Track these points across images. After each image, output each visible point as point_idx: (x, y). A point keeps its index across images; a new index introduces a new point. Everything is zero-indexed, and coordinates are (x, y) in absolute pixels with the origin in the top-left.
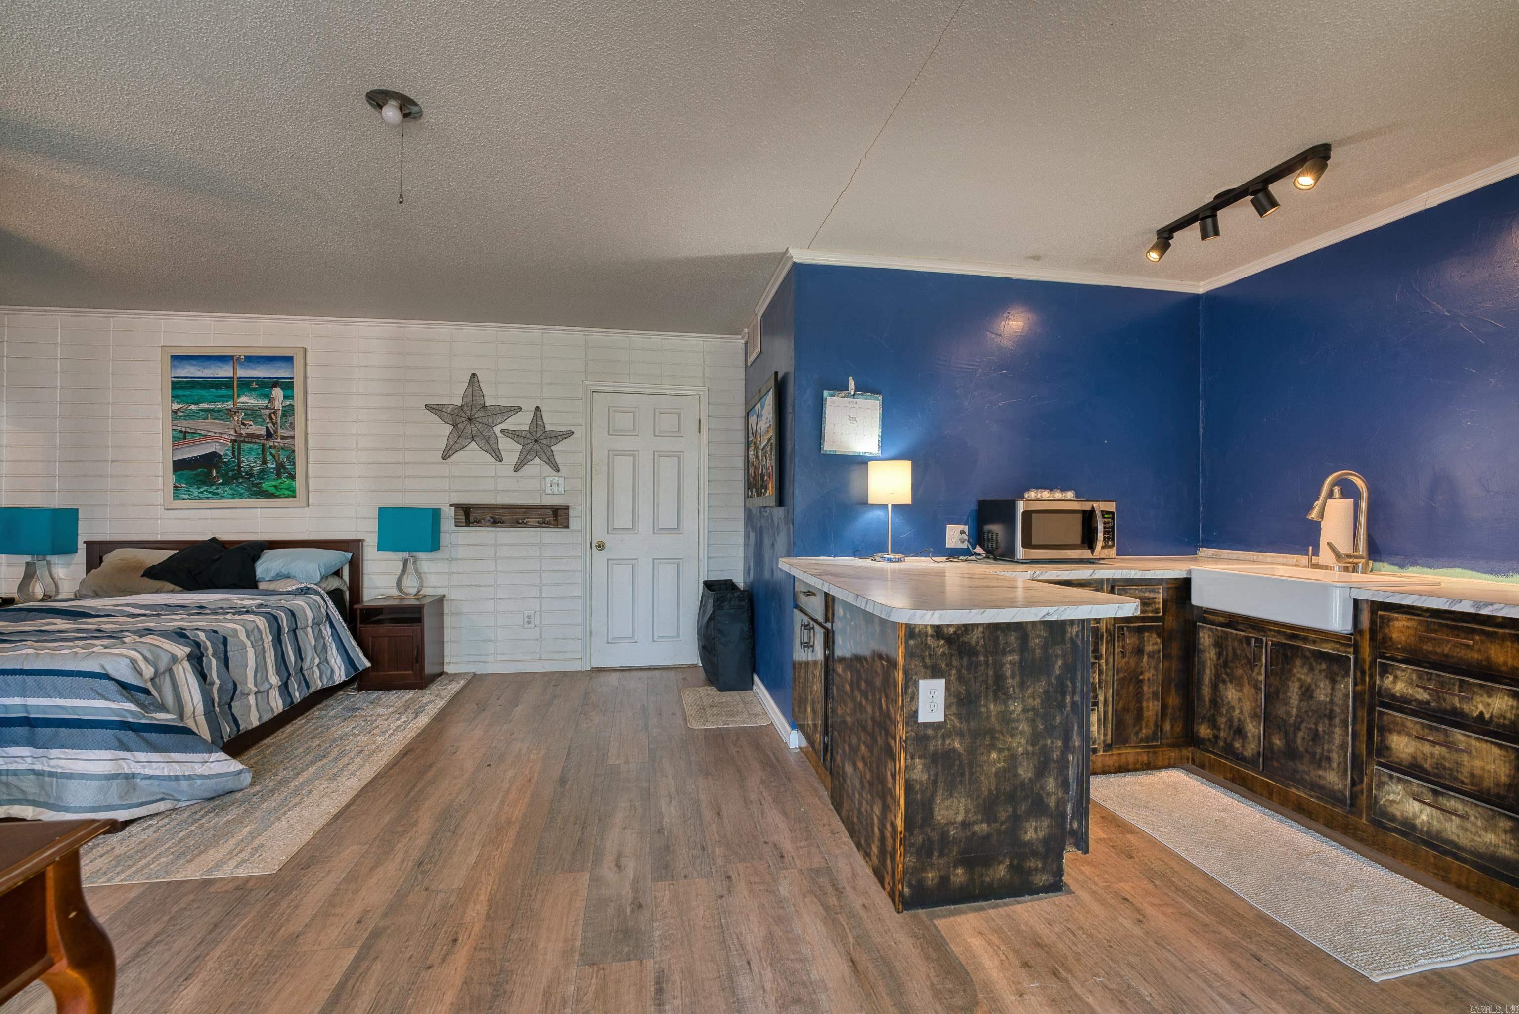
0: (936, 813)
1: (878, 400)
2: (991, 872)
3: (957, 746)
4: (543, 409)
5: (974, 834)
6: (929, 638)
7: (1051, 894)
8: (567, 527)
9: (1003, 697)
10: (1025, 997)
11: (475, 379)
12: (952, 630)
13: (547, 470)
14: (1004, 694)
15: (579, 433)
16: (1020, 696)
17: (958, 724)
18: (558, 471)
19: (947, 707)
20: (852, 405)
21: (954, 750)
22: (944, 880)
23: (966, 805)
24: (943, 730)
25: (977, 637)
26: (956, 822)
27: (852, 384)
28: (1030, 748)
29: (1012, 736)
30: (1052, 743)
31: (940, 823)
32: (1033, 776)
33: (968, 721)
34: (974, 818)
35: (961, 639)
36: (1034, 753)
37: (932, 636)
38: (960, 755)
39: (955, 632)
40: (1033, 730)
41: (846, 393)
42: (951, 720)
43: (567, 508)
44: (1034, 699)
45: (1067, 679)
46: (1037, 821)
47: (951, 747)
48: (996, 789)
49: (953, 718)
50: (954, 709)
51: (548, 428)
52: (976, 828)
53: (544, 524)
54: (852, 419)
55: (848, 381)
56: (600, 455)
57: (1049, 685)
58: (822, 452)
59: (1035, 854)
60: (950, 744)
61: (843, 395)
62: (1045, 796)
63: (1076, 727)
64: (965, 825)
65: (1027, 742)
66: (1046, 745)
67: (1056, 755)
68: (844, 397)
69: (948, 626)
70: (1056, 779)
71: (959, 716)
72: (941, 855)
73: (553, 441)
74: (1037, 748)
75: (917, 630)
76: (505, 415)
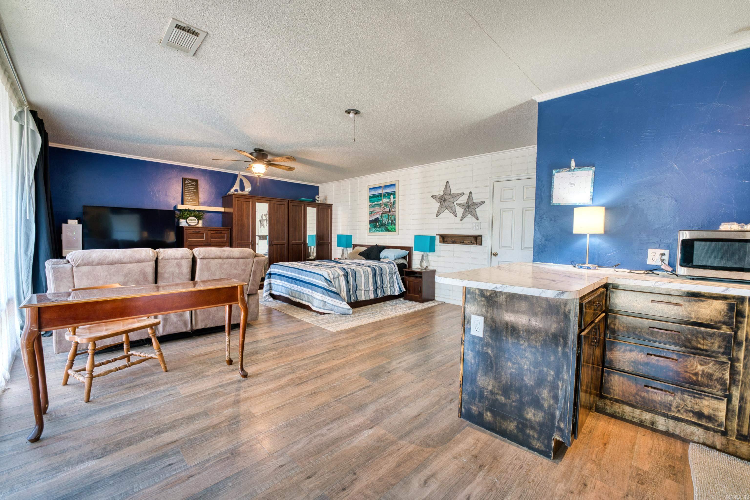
0: (478, 380)
1: (591, 170)
2: (506, 423)
3: (489, 351)
4: (473, 193)
5: (497, 399)
6: (477, 296)
7: (542, 456)
8: (481, 245)
9: (516, 335)
10: (455, 459)
11: (448, 184)
12: (488, 294)
13: (474, 220)
14: (517, 334)
15: (487, 202)
16: (527, 338)
17: (490, 342)
18: (478, 220)
19: (485, 331)
20: (572, 175)
21: (488, 353)
22: (481, 414)
23: (493, 383)
24: (483, 342)
25: (502, 300)
26: (487, 389)
27: (573, 163)
28: (532, 369)
29: (521, 358)
30: (548, 371)
31: (479, 386)
32: (533, 384)
33: (495, 341)
34: (497, 392)
35: (493, 300)
36: (534, 372)
37: (478, 295)
38: (491, 357)
39: (490, 295)
40: (535, 359)
41: (568, 169)
42: (487, 338)
43: (481, 236)
44: (536, 342)
45: (560, 336)
46: (535, 410)
47: (486, 351)
48: (510, 382)
49: (488, 337)
50: (489, 333)
51: (474, 201)
52: (498, 397)
53: (471, 243)
54: (571, 184)
55: (571, 161)
56: (496, 212)
57: (547, 336)
58: (551, 204)
59: (533, 428)
60: (486, 350)
61: (566, 170)
62: (541, 399)
63: (565, 368)
64: (492, 392)
65: (530, 365)
66: (543, 370)
67: (550, 378)
68: (566, 172)
69: (487, 291)
70: (549, 392)
71: (491, 337)
72: (480, 401)
73: (476, 207)
74: (537, 370)
75: (471, 291)
76: (458, 197)
